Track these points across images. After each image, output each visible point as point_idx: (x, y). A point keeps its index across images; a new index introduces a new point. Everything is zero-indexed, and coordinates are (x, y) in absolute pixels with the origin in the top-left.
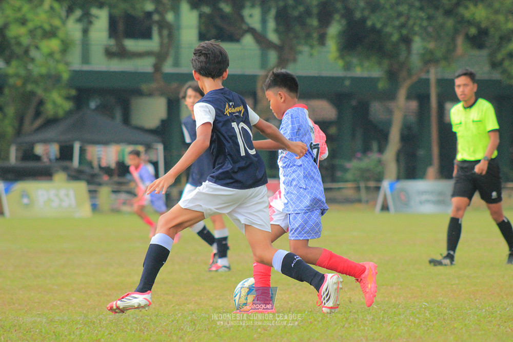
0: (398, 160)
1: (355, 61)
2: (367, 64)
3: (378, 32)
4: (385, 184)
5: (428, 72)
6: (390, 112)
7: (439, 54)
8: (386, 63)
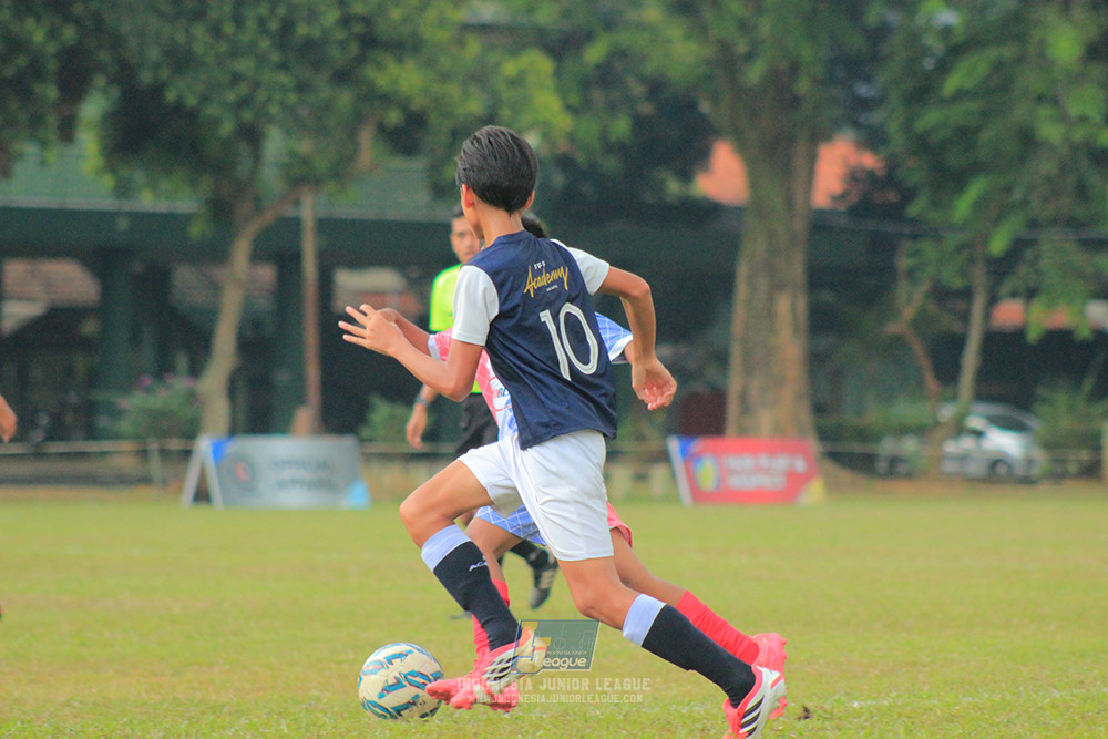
0: (232, 391)
1: (139, 176)
2: (165, 185)
3: (192, 115)
4: (204, 445)
5: (297, 203)
6: (216, 288)
7: (322, 165)
8: (206, 183)
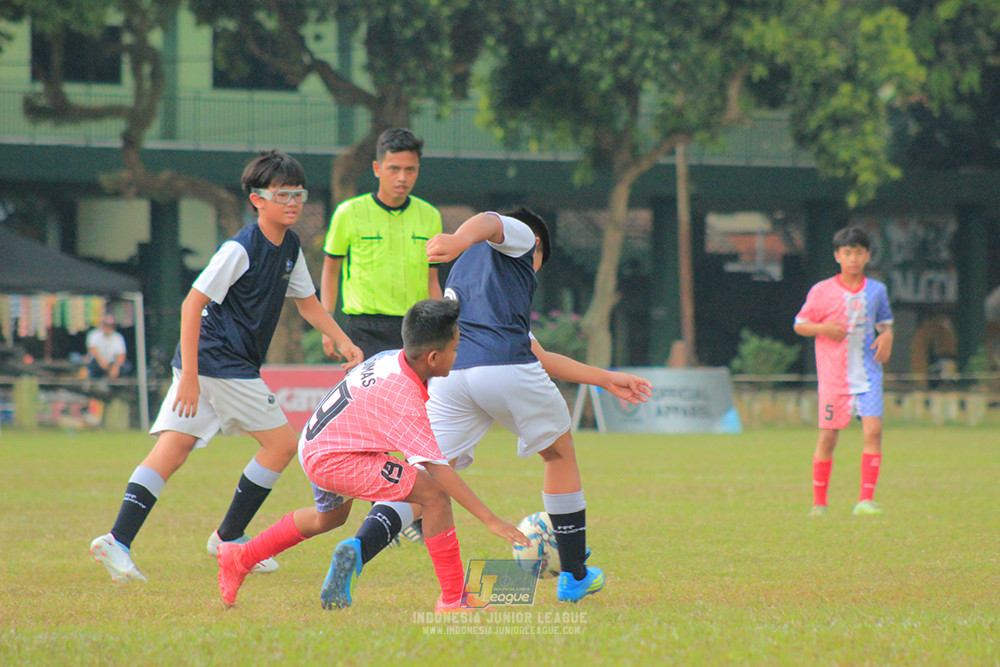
0: (612, 328)
1: (526, 129)
2: (549, 136)
3: (574, 70)
5: (672, 152)
6: (598, 232)
7: (692, 116)
8: (588, 132)
